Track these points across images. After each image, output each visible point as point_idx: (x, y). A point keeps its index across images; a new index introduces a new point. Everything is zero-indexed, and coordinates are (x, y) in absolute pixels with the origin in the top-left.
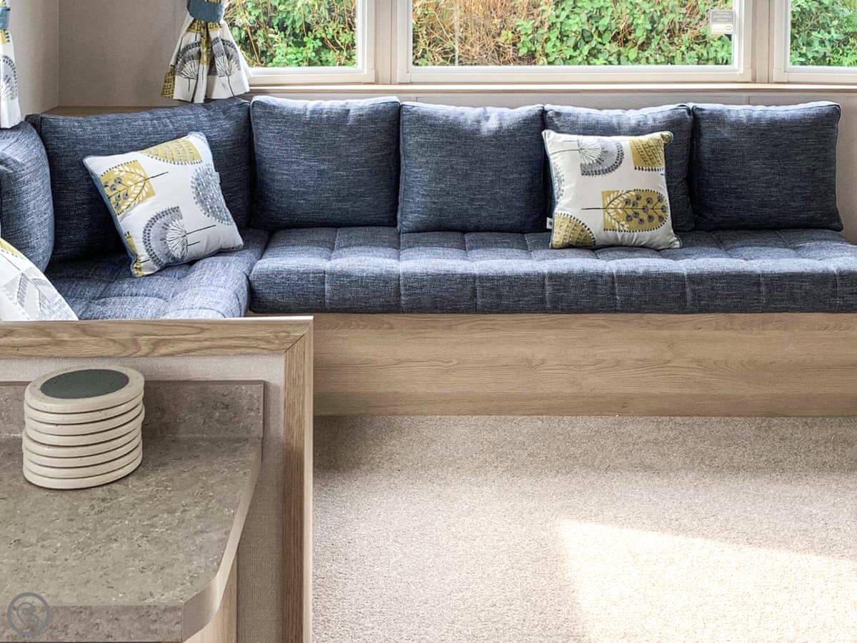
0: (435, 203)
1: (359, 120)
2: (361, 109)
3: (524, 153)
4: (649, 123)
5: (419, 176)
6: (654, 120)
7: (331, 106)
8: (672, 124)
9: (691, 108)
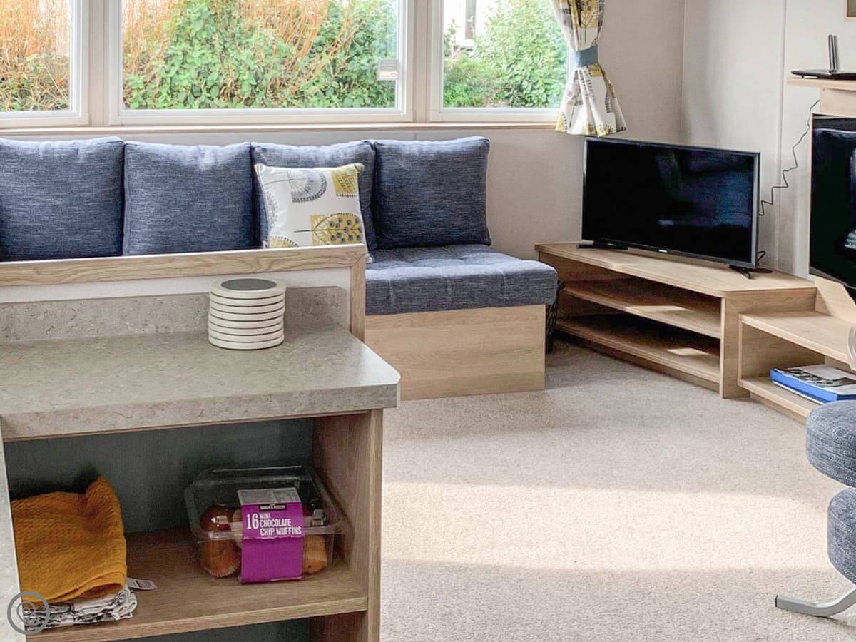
0: (161, 232)
1: (88, 159)
2: (89, 148)
3: (238, 186)
4: (341, 156)
5: (145, 208)
6: (345, 154)
7: (61, 145)
8: (360, 158)
9: (373, 143)
